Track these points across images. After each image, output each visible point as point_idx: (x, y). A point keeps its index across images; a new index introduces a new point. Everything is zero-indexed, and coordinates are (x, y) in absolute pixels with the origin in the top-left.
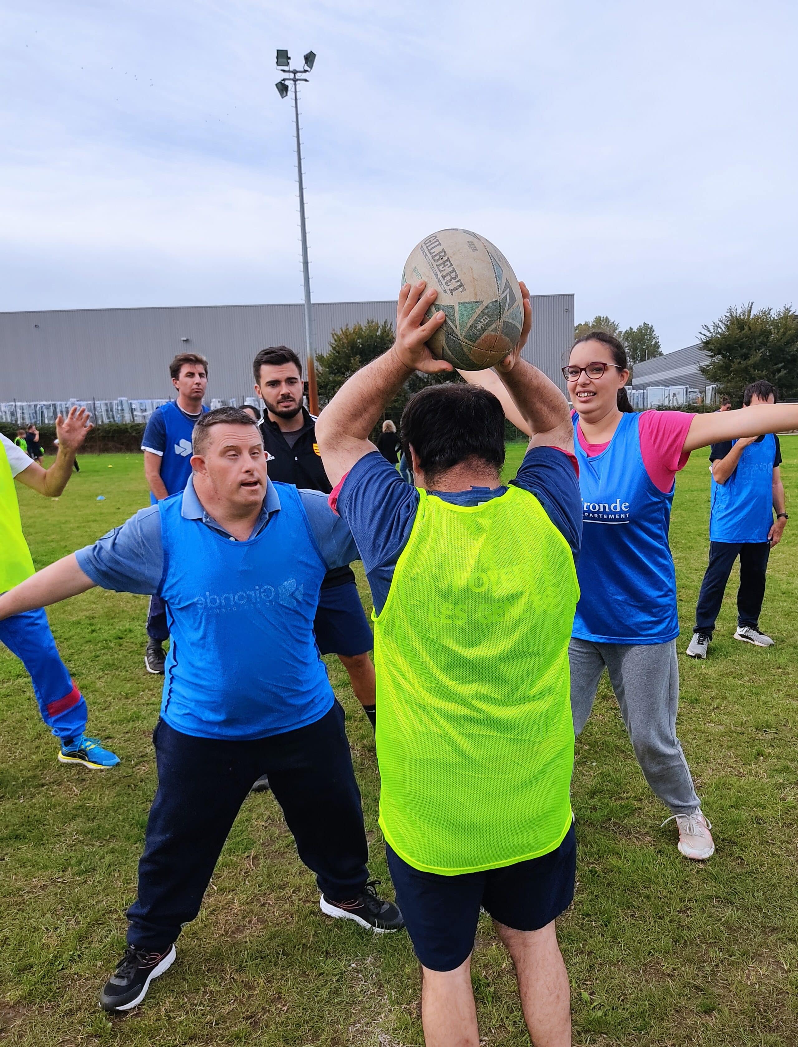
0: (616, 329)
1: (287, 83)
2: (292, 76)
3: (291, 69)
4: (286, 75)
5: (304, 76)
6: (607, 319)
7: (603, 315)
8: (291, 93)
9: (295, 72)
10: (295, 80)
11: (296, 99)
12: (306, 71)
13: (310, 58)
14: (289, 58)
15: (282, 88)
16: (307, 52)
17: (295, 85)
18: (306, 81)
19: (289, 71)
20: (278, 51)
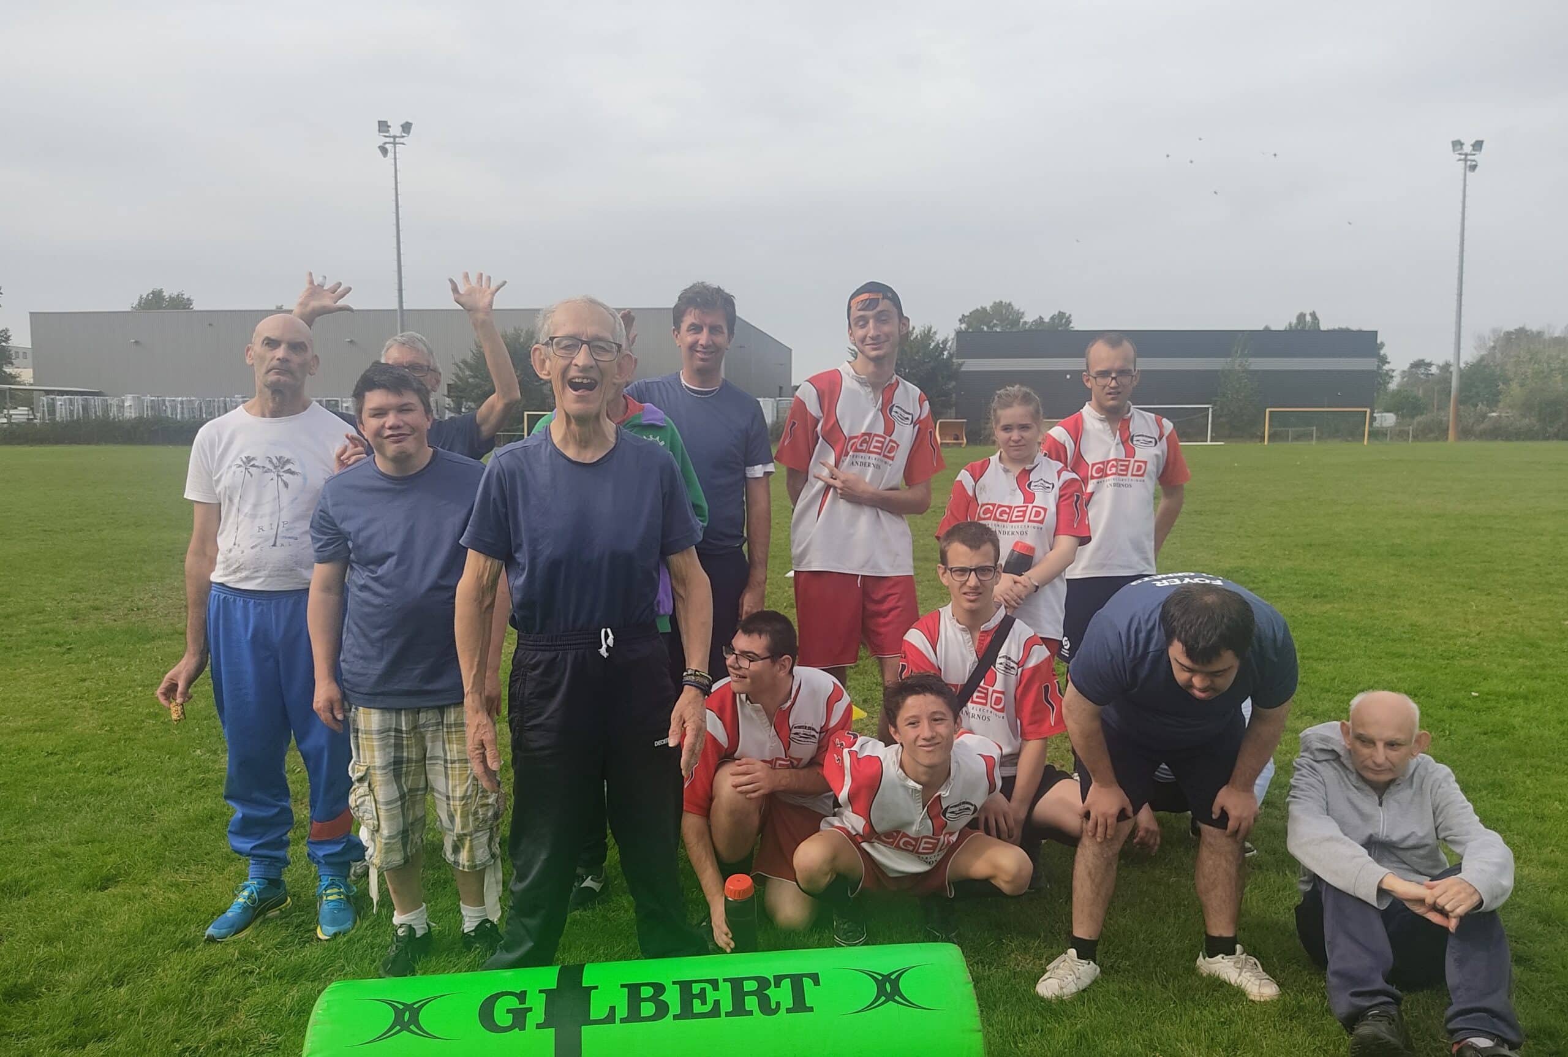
0: (1021, 318)
1: (387, 146)
2: (392, 140)
3: (392, 134)
4: (388, 140)
5: (402, 140)
6: (1010, 304)
7: (1006, 300)
8: (390, 154)
9: (395, 137)
10: (395, 144)
11: (395, 159)
12: (403, 137)
13: (407, 127)
14: (389, 127)
15: (384, 151)
16: (403, 122)
17: (395, 148)
18: (403, 144)
19: (390, 137)
20: (379, 122)
